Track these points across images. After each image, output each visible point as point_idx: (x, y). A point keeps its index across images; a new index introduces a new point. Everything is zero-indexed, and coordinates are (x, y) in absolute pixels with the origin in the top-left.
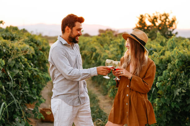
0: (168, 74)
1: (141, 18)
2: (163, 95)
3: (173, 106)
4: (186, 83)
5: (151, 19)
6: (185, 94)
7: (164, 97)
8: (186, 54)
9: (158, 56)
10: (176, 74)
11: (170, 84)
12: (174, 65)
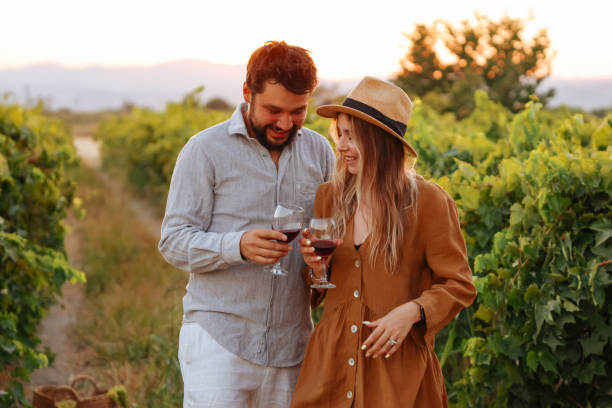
0: (514, 244)
1: (418, 36)
2: (497, 322)
3: (532, 365)
4: (579, 278)
5: (456, 42)
6: (576, 318)
7: (498, 330)
8: (576, 170)
9: (473, 179)
10: (540, 243)
11: (519, 282)
12: (535, 210)
